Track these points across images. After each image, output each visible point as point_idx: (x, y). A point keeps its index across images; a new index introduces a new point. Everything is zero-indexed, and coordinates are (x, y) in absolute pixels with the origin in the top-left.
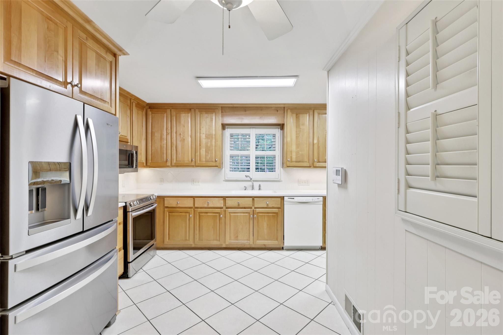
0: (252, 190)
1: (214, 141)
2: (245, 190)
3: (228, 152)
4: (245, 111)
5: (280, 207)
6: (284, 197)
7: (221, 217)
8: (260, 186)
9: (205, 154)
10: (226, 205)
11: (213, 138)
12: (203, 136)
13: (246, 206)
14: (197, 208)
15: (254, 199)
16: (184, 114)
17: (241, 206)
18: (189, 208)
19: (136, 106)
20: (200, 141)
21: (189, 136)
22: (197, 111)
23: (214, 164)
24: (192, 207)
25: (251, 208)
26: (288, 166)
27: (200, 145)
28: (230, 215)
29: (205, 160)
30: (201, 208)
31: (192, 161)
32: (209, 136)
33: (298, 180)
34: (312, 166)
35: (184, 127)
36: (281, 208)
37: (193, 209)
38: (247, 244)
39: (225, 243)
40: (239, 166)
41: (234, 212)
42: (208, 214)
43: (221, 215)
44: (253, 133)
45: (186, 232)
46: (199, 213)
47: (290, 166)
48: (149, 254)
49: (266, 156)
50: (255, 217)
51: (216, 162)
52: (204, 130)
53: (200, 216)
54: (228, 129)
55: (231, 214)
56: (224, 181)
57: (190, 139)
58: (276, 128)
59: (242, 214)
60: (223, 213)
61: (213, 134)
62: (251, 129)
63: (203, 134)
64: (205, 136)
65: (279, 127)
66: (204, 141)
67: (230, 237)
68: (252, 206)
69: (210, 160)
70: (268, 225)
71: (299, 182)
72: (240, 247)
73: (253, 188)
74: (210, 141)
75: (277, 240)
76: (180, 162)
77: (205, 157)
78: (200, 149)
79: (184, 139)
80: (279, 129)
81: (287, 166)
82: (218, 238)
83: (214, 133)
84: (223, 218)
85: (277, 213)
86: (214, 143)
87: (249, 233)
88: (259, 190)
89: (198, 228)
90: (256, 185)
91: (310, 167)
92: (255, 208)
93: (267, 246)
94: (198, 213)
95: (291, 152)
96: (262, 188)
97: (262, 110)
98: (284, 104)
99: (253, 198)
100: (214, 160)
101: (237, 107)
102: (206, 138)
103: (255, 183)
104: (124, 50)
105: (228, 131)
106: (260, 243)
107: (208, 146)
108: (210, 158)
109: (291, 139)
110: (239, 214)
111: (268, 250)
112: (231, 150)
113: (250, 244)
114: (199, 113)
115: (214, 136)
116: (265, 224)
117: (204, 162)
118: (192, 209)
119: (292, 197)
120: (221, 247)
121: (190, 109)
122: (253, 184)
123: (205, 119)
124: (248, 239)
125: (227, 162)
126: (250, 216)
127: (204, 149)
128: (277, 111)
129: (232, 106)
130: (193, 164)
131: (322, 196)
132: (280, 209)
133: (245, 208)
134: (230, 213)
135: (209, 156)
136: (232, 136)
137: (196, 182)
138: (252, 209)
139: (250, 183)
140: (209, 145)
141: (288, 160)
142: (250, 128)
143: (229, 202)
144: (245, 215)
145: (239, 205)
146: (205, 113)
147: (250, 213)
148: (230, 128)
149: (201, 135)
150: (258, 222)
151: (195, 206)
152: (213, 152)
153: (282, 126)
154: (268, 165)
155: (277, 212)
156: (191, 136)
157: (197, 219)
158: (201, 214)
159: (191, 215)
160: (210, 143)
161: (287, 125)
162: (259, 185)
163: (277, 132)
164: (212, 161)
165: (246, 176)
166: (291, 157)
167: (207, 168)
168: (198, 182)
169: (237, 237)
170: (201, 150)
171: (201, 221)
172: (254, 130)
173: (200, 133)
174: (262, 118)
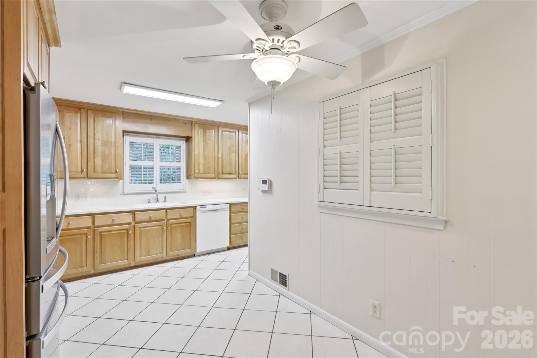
0: (157, 202)
1: (113, 149)
2: (149, 203)
3: (128, 163)
4: (152, 119)
5: (192, 216)
6: (196, 206)
7: (130, 234)
8: (165, 198)
9: (102, 164)
10: (136, 220)
11: (113, 146)
12: (99, 143)
13: (159, 219)
14: (98, 227)
15: (167, 211)
16: (70, 113)
17: (152, 219)
18: (86, 229)
20: (94, 148)
21: (77, 141)
22: (90, 112)
23: (114, 175)
24: (91, 227)
25: (163, 220)
26: (196, 177)
27: (94, 153)
28: (141, 231)
29: (101, 171)
30: (103, 226)
31: (82, 171)
32: (105, 143)
33: (202, 191)
34: (217, 178)
35: (70, 129)
36: (194, 217)
37: (92, 229)
38: (160, 257)
39: (135, 261)
40: (141, 177)
41: (146, 226)
42: (113, 232)
43: (130, 232)
44: (157, 143)
45: (81, 257)
46: (100, 232)
47: (198, 177)
49: (172, 167)
50: (168, 228)
51: (116, 173)
52: (99, 136)
53: (101, 236)
54: (127, 136)
55: (142, 229)
57: (79, 145)
58: (181, 140)
59: (155, 227)
60: (132, 229)
61: (112, 141)
62: (155, 138)
63: (99, 140)
64: (102, 143)
65: (184, 139)
66: (100, 148)
67: (141, 253)
68: (165, 218)
69: (108, 171)
70: (181, 235)
71: (202, 192)
72: (151, 263)
74: (108, 149)
75: (190, 248)
77: (102, 168)
78: (94, 158)
79: (70, 145)
80: (185, 142)
81: (195, 178)
82: (126, 258)
83: (113, 139)
84: (132, 235)
85: (190, 222)
86: (113, 152)
87: (162, 246)
88: (165, 202)
89: (99, 251)
90: (161, 197)
91: (215, 178)
92: (168, 220)
93: (180, 256)
94: (99, 233)
95: (199, 164)
96: (167, 200)
97: (169, 121)
98: (193, 118)
100: (113, 171)
101: (142, 115)
102: (102, 146)
103: (159, 195)
105: (129, 139)
106: (172, 254)
107: (105, 154)
108: (108, 169)
109: (199, 152)
110: (150, 228)
111: (180, 259)
112: (130, 160)
113: (164, 257)
114: (92, 115)
115: (113, 144)
116: (178, 235)
117: (100, 173)
118: (91, 229)
119: (203, 206)
120: (130, 266)
121: (80, 109)
122: (158, 196)
123: (100, 123)
124: (161, 252)
125: (127, 173)
126: (163, 228)
127: (101, 159)
128: (185, 124)
129: (136, 112)
130: (84, 174)
131: (228, 204)
132: (192, 218)
133: (157, 221)
134: (140, 228)
135: (107, 166)
136: (131, 144)
137: (82, 197)
138: (165, 221)
139: (155, 196)
140: (107, 154)
141: (196, 172)
142: (154, 138)
143: (139, 217)
144: (158, 228)
145: (150, 218)
146: (100, 116)
147: (163, 225)
148: (129, 135)
149: (95, 141)
150: (171, 234)
151: (94, 225)
152: (112, 162)
153: (188, 139)
155: (190, 221)
156: (81, 142)
157: (98, 240)
158: (103, 234)
159: (89, 236)
160: (108, 151)
161: (195, 138)
162: (164, 196)
163: (183, 144)
164: (112, 173)
165: (152, 188)
166: (199, 169)
168: (86, 197)
169: (149, 251)
170: (96, 159)
171: (103, 241)
172: (158, 140)
173: (94, 139)
174: (169, 129)
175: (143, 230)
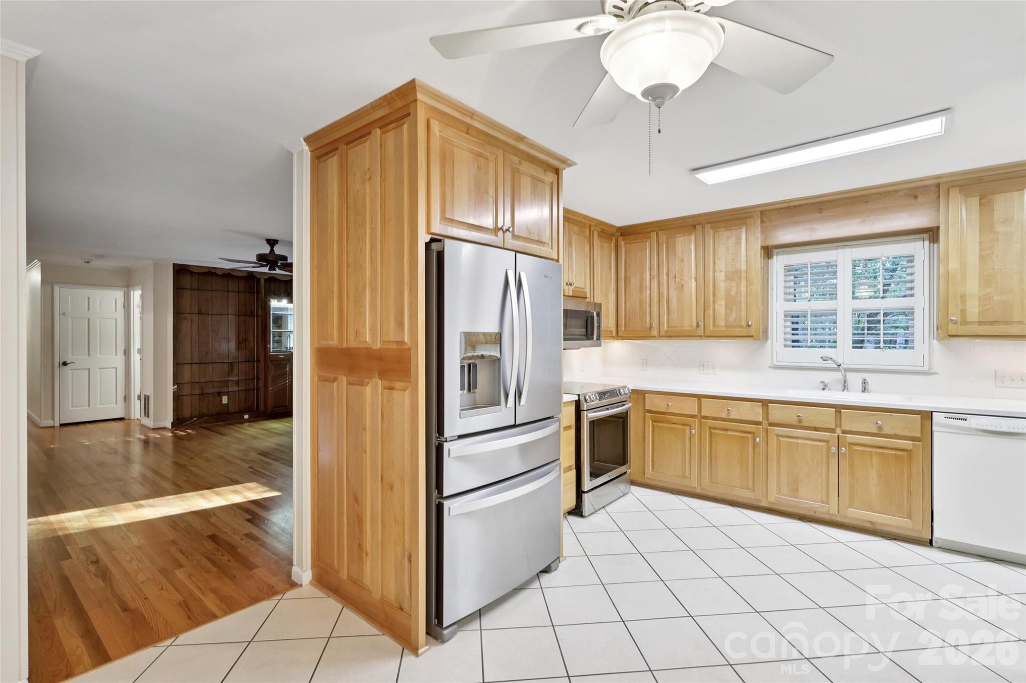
0: (843, 390)
1: (743, 283)
2: (824, 389)
3: (779, 307)
4: (821, 211)
5: (918, 437)
6: (932, 412)
7: (757, 443)
8: (864, 382)
9: (726, 312)
10: (769, 418)
11: (742, 278)
12: (721, 276)
13: (818, 425)
14: (706, 418)
15: (840, 412)
16: (682, 237)
17: (804, 424)
18: (690, 417)
19: (599, 236)
20: (714, 287)
21: (691, 278)
22: (708, 227)
23: (745, 332)
24: (697, 416)
25: (832, 431)
26: (950, 333)
27: (714, 295)
28: (779, 442)
29: (724, 325)
30: (714, 419)
31: (698, 326)
32: (733, 276)
33: (995, 372)
35: (683, 261)
36: (926, 438)
37: (699, 420)
38: (821, 510)
39: (767, 499)
40: (806, 335)
41: (787, 434)
42: (729, 433)
43: (758, 439)
44: (844, 257)
45: (684, 461)
46: (710, 428)
47: (959, 334)
48: (618, 488)
49: (884, 310)
50: (843, 452)
51: (748, 328)
52: (721, 265)
53: (711, 435)
54: (780, 255)
55: (781, 439)
56: (770, 367)
57: (694, 284)
58: (915, 240)
59: (809, 442)
60: (762, 434)
61: (741, 270)
62: (841, 249)
63: (721, 271)
64: (726, 276)
65: (926, 236)
66: (722, 286)
67: (779, 488)
68: (836, 426)
69: (735, 325)
70: (880, 476)
71: (999, 378)
72: (803, 514)
73: (845, 387)
74: (734, 284)
75: (911, 519)
76: (675, 329)
77: (725, 319)
78: (714, 302)
79: (682, 285)
80: (927, 243)
81: (950, 336)
82: (751, 486)
83: (743, 267)
84: (762, 446)
85: (911, 451)
86: (743, 289)
87: (828, 488)
88: (863, 391)
89: (707, 459)
90: (855, 380)
92: (844, 432)
93: (879, 527)
94: (708, 429)
95: (963, 298)
96: (870, 386)
97: (866, 202)
98: (938, 177)
99: (839, 408)
100: (744, 324)
101: (800, 206)
102: (725, 280)
103: (850, 376)
104: (568, 160)
105: (779, 262)
106: (857, 514)
107: (730, 295)
108: (734, 320)
109: (963, 265)
110: (800, 441)
111: (882, 537)
112: (787, 300)
113: (831, 512)
114: (711, 232)
115: (743, 275)
116: (871, 475)
117: (724, 329)
118: (697, 420)
119: (961, 415)
120: (759, 504)
121: (694, 227)
122: (845, 377)
123: (723, 242)
124: (824, 500)
125: (778, 327)
126: (829, 450)
127: (723, 303)
128: (916, 197)
129: (786, 205)
130: (701, 332)
132: (919, 441)
133: (816, 429)
134: (778, 436)
135: (734, 315)
136: (789, 269)
137: (708, 368)
138: (837, 435)
139: (838, 375)
140: (733, 293)
141: (951, 320)
142: (837, 248)
143: (776, 414)
144: (816, 445)
145: (800, 421)
146: (724, 229)
147: (830, 442)
148: (783, 253)
149: (716, 274)
150: (852, 466)
151: (701, 414)
152: (741, 307)
153: (932, 234)
154: (888, 334)
155: (910, 447)
156: (696, 279)
157: (706, 440)
158: (713, 431)
159: (693, 431)
160: (734, 289)
161: (948, 228)
162: (861, 380)
163: (919, 248)
164: (741, 327)
165: (822, 358)
166: (963, 312)
167: (730, 341)
168: (714, 368)
169: (797, 490)
170: (716, 305)
171: (713, 444)
172: (848, 251)
173: (714, 271)
174: (867, 221)
175: (783, 441)
